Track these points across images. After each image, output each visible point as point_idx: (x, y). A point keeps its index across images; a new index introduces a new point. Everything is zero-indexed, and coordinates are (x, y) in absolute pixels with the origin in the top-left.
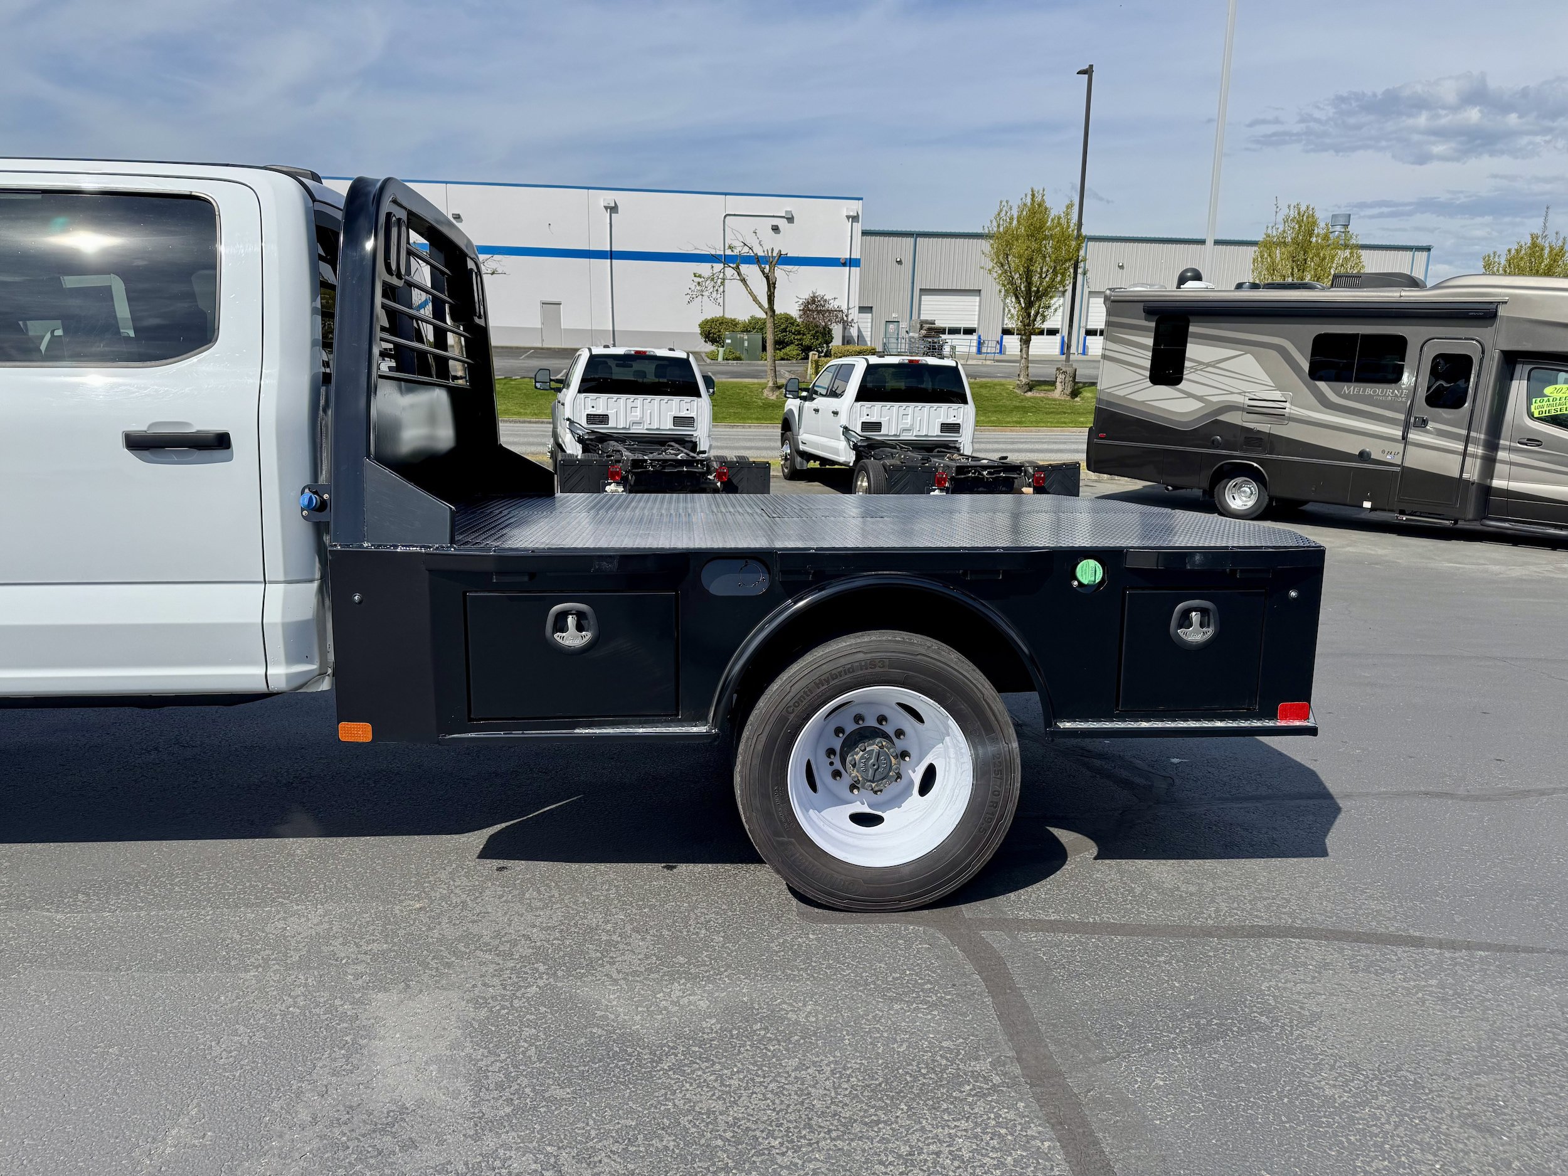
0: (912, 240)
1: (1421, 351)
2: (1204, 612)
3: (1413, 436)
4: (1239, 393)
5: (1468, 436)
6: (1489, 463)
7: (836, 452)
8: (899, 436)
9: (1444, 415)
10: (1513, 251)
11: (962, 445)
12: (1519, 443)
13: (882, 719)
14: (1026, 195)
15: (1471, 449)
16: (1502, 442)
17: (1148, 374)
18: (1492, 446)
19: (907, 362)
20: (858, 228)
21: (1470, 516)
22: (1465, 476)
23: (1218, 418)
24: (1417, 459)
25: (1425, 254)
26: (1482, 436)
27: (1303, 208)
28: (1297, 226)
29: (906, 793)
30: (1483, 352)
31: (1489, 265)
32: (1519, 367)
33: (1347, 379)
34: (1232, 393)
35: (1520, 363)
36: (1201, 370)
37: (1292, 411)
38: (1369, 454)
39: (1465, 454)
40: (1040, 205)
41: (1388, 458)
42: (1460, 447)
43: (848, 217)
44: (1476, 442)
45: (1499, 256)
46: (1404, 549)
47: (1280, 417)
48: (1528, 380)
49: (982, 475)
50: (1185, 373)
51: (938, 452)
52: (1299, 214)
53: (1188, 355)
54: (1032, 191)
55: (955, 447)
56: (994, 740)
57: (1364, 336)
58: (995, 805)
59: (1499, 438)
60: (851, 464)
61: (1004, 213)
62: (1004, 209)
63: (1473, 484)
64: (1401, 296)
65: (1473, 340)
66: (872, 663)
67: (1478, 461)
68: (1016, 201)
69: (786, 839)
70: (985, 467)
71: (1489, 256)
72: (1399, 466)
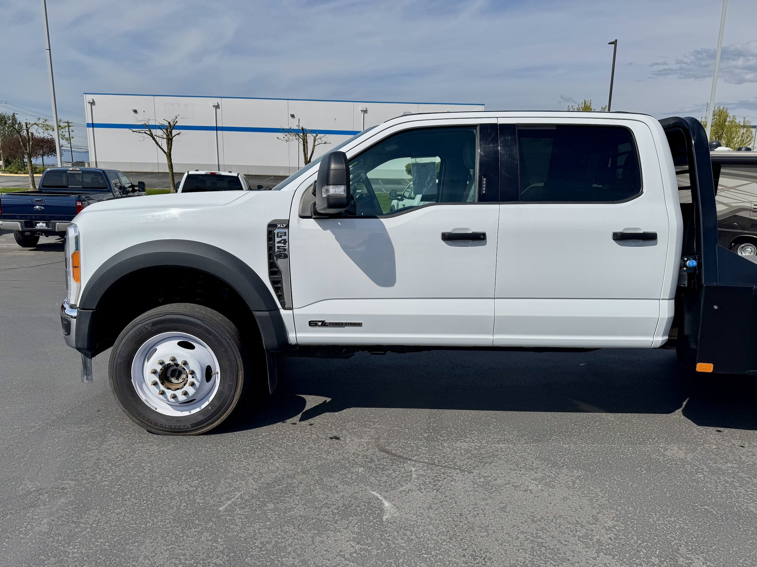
4: (748, 202)
14: (582, 103)
23: (736, 214)
27: (721, 109)
28: (718, 117)
34: (744, 202)
36: (727, 190)
50: (717, 192)
52: (719, 111)
53: (720, 183)
54: (585, 101)
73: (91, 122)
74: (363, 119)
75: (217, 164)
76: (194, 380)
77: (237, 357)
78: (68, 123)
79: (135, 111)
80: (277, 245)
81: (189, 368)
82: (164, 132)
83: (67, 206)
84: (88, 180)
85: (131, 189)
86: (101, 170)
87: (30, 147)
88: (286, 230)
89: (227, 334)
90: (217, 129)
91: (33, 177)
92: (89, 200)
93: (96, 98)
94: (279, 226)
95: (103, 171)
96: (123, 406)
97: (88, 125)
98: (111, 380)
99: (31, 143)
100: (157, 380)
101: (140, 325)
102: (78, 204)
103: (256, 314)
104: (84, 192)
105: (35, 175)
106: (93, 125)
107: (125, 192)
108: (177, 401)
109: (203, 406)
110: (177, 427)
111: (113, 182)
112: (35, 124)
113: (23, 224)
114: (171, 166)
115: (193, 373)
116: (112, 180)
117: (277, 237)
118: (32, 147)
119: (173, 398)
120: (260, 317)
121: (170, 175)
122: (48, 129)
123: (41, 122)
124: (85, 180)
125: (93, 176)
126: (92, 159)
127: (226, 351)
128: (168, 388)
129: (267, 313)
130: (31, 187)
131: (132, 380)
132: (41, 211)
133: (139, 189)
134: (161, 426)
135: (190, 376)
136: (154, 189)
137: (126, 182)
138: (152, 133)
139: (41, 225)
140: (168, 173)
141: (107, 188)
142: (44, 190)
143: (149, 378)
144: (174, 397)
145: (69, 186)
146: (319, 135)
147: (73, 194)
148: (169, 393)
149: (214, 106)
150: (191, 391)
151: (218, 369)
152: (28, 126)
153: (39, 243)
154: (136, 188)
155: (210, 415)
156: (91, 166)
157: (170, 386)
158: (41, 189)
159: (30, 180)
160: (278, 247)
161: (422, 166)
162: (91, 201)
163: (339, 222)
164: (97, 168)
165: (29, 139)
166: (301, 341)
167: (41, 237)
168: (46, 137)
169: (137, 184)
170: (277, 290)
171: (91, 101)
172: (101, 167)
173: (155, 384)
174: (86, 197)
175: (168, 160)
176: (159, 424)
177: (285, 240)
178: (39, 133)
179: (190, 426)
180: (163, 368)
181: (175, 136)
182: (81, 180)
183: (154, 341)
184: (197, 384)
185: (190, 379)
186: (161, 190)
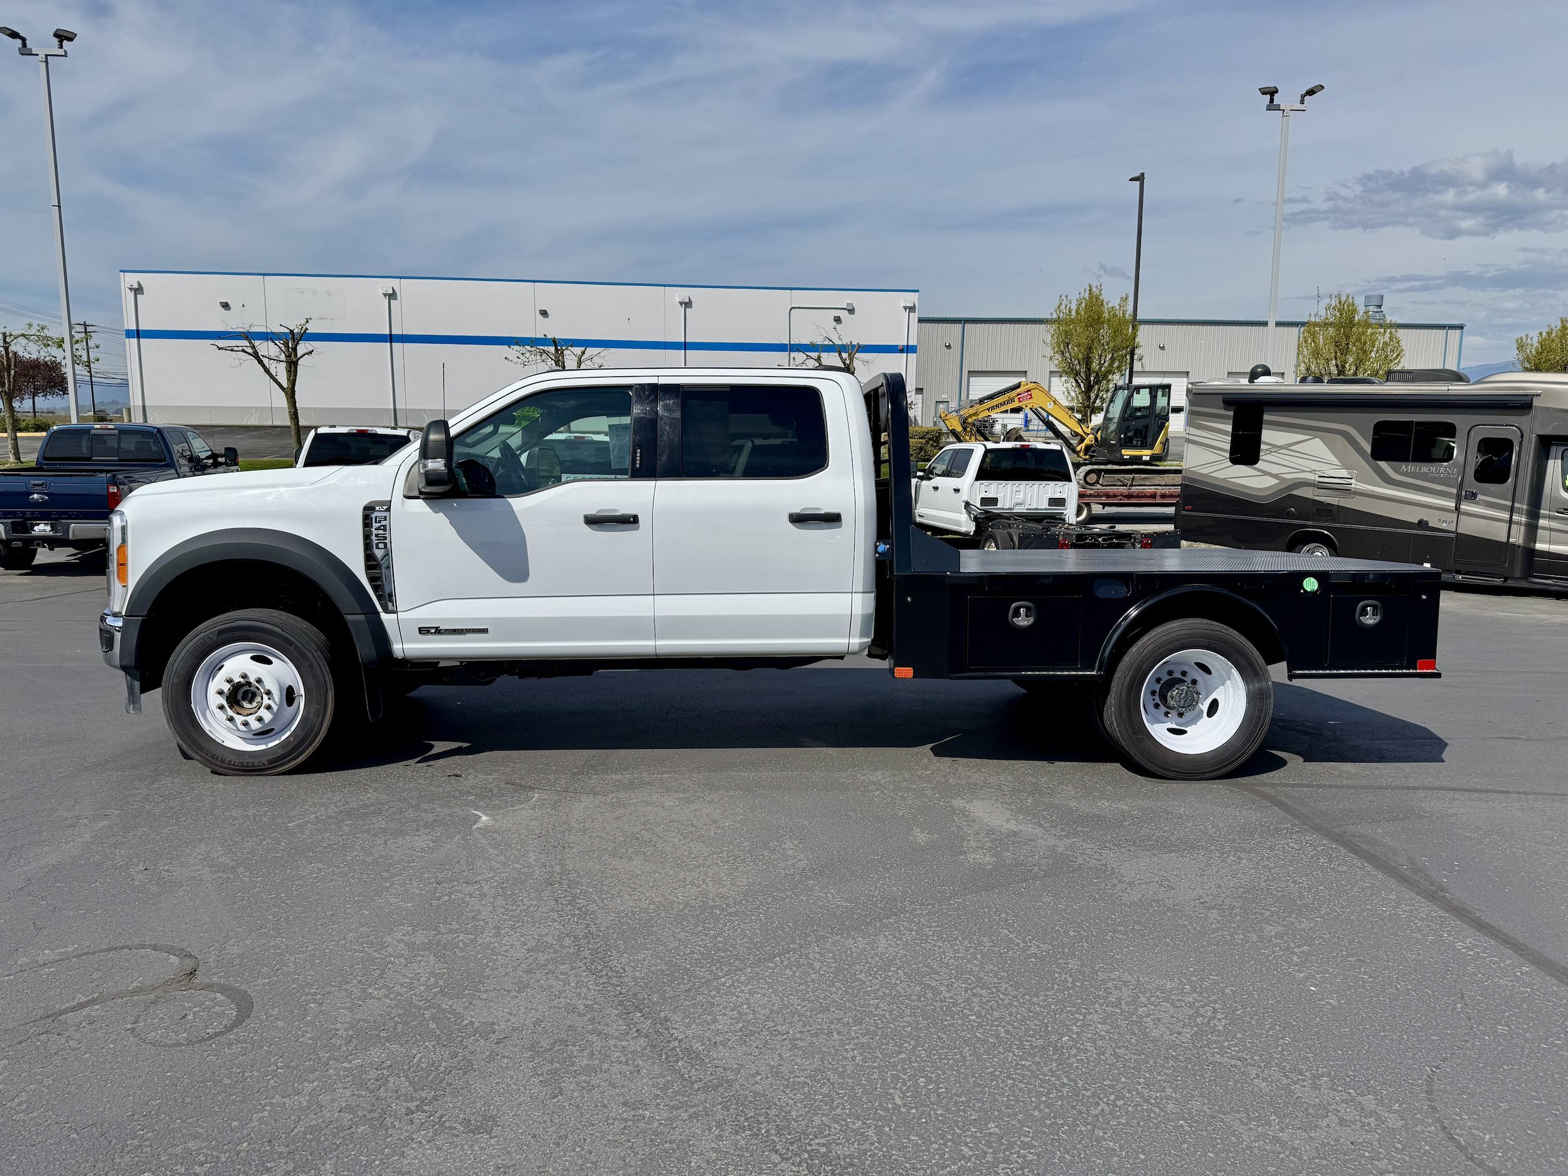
0: (961, 326)
1: (1468, 435)
2: (1375, 607)
3: (1464, 507)
4: (1310, 472)
5: (1512, 507)
6: (1532, 530)
7: (958, 523)
8: (1013, 509)
9: (1492, 489)
10: (1544, 334)
11: (1067, 517)
12: (1557, 512)
13: (1184, 673)
14: (1085, 290)
15: (1515, 517)
16: (1542, 511)
17: (1228, 455)
18: (1534, 514)
19: (1019, 446)
20: (914, 317)
21: (1518, 575)
22: (1511, 540)
23: (1293, 493)
24: (1470, 527)
25: (1458, 332)
26: (1525, 507)
27: (1343, 299)
28: (1338, 314)
29: (1199, 715)
30: (1522, 436)
31: (1522, 346)
32: (1553, 449)
33: (1405, 459)
34: (1304, 471)
35: (1554, 445)
36: (1275, 452)
37: (1357, 487)
38: (1427, 523)
39: (1510, 521)
40: (1097, 298)
41: (1444, 526)
42: (1506, 516)
43: (905, 308)
44: (1520, 512)
45: (1531, 338)
46: (1462, 602)
47: (1347, 491)
48: (1562, 459)
49: (1098, 541)
50: (1261, 454)
51: (1047, 522)
52: (1340, 303)
53: (1263, 439)
54: (1090, 286)
55: (1061, 519)
56: (1259, 680)
57: (1418, 423)
58: (1259, 718)
59: (1539, 508)
60: (972, 534)
61: (1063, 307)
62: (1064, 303)
63: (1519, 547)
64: (1449, 390)
65: (1513, 426)
66: (1190, 636)
67: (1523, 528)
68: (1073, 297)
69: (1140, 736)
70: (1100, 535)
71: (1521, 339)
72: (1453, 532)
73: (135, 328)
74: (683, 319)
75: (392, 407)
76: (271, 702)
77: (325, 673)
78: (85, 325)
79: (226, 306)
80: (375, 532)
81: (264, 687)
82: (280, 348)
83: (88, 493)
84: (129, 444)
85: (211, 461)
86: (155, 428)
87: (12, 380)
88: (386, 514)
89: (312, 644)
90: (391, 338)
91: (15, 439)
92: (131, 482)
93: (144, 279)
94: (377, 508)
95: (159, 430)
96: (180, 738)
97: (129, 334)
98: (165, 705)
99: (12, 372)
100: (225, 703)
101: (203, 634)
102: (111, 490)
103: (349, 618)
104: (122, 468)
105: (19, 434)
106: (138, 334)
107: (198, 467)
108: (250, 730)
109: (283, 738)
110: (250, 764)
111: (177, 448)
112: (23, 335)
113: (9, 527)
114: (295, 415)
115: (268, 693)
116: (174, 446)
117: (376, 522)
118: (14, 380)
119: (244, 725)
120: (354, 622)
121: (293, 433)
122: (49, 345)
123: (33, 331)
124: (123, 445)
125: (139, 438)
126: (136, 401)
127: (311, 666)
128: (238, 714)
129: (362, 617)
130: (12, 459)
131: (193, 705)
132: (44, 504)
133: (226, 460)
134: (229, 763)
135: (265, 697)
136: (261, 459)
137: (200, 447)
138: (258, 351)
139: (42, 528)
140: (289, 427)
141: (164, 460)
142: (47, 465)
143: (215, 700)
144: (246, 724)
145: (94, 458)
146: (590, 351)
147: (101, 471)
148: (239, 719)
149: (385, 295)
150: (267, 716)
151: (302, 692)
152: (8, 340)
153: (35, 562)
154: (221, 460)
155: (292, 748)
156: (133, 421)
157: (240, 711)
158: (41, 463)
159: (10, 443)
160: (377, 535)
161: (622, 428)
162: (135, 484)
163: (455, 503)
164: (146, 424)
165: (9, 365)
166: (408, 654)
167: (40, 550)
168: (43, 358)
169: (223, 452)
170: (376, 589)
171: (136, 286)
172: (156, 420)
173: (221, 707)
174: (125, 477)
175: (288, 403)
176: (226, 761)
177: (385, 526)
178: (28, 350)
179: (266, 762)
180: (231, 689)
181: (302, 356)
182: (116, 446)
183: (221, 655)
184: (275, 707)
185: (266, 701)
186: (275, 461)
